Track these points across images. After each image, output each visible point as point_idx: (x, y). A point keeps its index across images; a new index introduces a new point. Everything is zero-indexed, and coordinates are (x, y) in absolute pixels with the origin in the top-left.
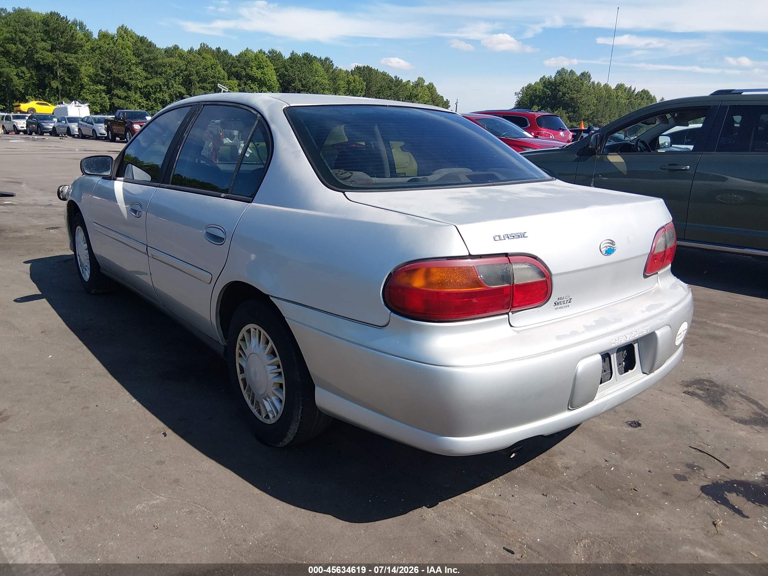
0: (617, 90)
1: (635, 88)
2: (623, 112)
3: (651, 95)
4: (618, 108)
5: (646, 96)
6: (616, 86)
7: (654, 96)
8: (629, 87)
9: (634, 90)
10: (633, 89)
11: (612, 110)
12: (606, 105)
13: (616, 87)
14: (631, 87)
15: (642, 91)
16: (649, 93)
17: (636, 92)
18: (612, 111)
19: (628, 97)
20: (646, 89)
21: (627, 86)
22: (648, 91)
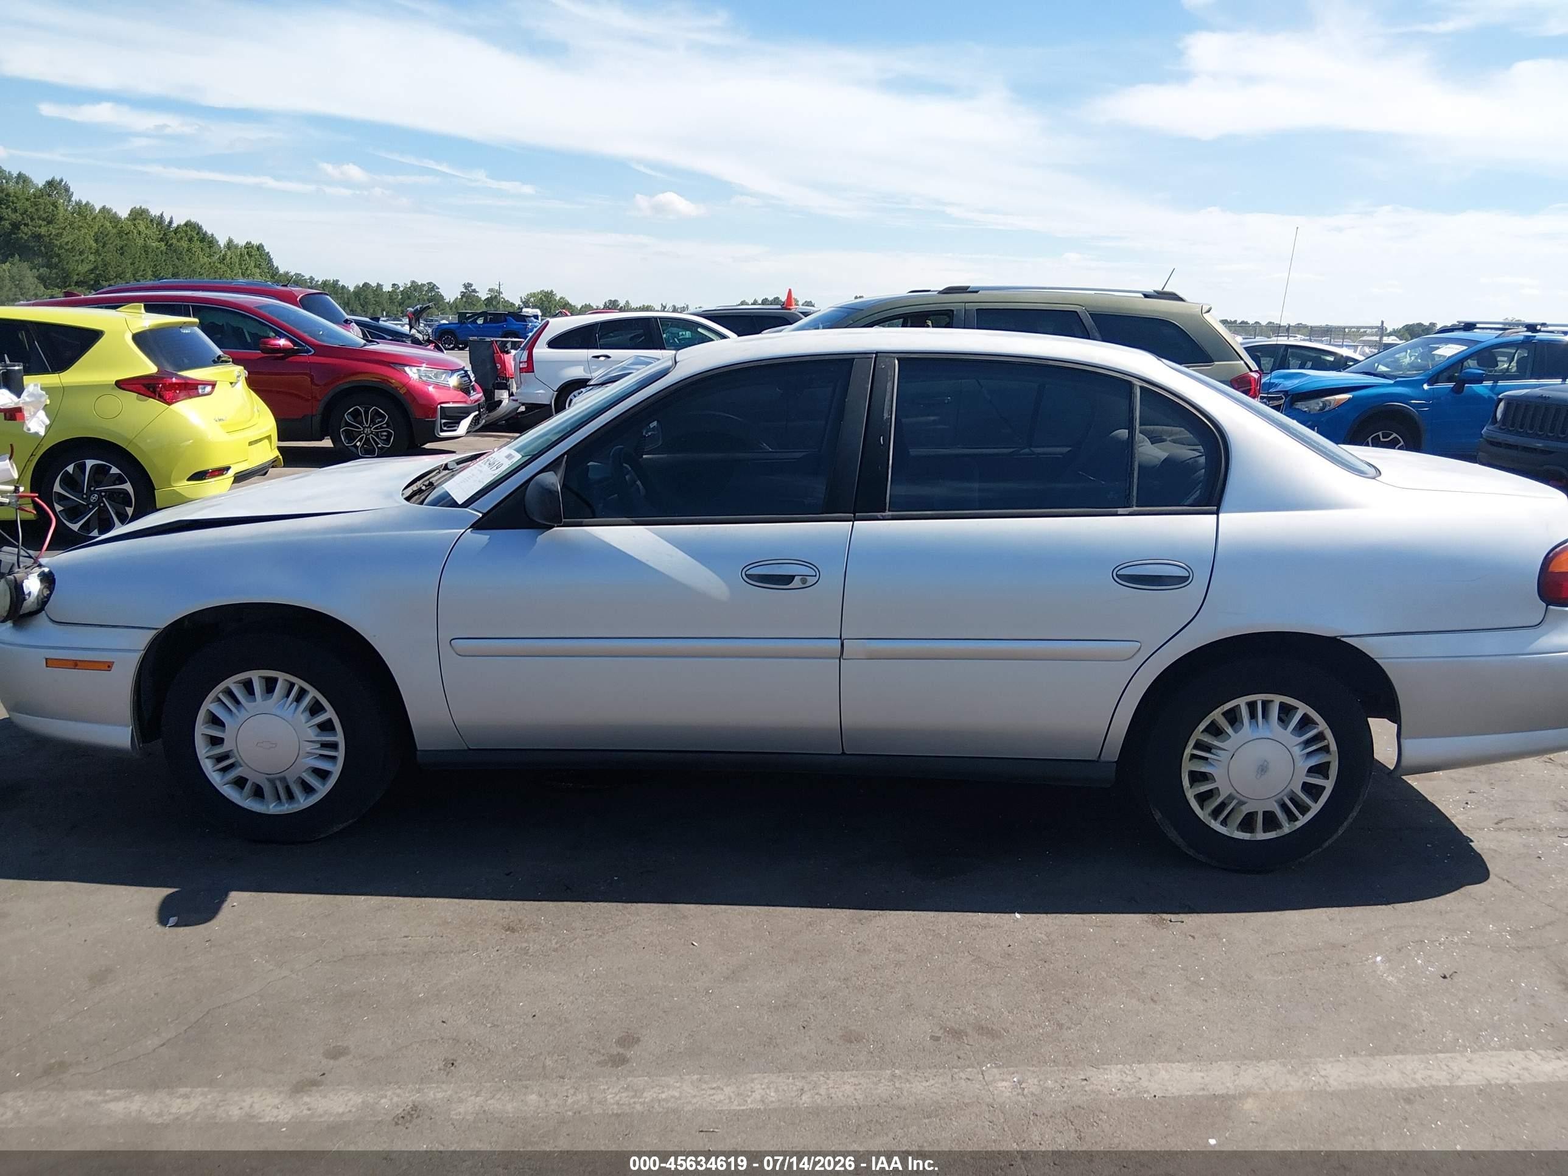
0: (135, 220)
1: (172, 218)
2: (161, 267)
3: (206, 232)
4: (147, 258)
5: (198, 234)
6: (129, 212)
7: (212, 235)
8: (158, 214)
9: (171, 222)
10: (167, 220)
11: (137, 263)
12: (122, 251)
13: (129, 215)
14: (162, 215)
15: (186, 225)
16: (200, 228)
17: (175, 225)
18: (136, 265)
19: (161, 236)
20: (193, 220)
21: (155, 212)
22: (198, 225)
